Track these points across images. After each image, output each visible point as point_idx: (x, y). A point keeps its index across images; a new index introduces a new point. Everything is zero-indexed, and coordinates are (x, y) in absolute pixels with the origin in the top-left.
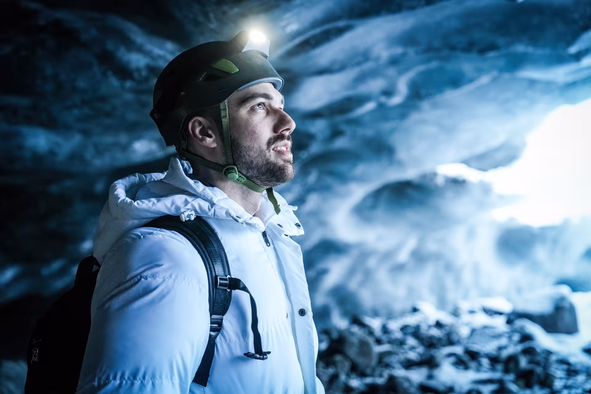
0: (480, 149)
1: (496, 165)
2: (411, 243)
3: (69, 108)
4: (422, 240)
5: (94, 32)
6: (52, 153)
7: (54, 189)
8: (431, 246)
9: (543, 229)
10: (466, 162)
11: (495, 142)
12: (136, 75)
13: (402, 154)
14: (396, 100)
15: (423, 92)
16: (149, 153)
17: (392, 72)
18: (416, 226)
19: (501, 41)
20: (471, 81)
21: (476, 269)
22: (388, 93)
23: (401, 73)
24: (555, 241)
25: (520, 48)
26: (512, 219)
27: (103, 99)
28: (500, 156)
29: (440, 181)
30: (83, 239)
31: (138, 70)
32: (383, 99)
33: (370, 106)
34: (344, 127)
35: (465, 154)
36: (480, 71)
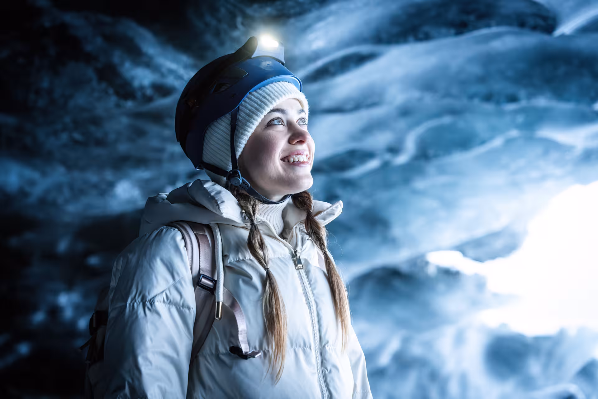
0: (480, 232)
1: (493, 256)
2: (394, 345)
3: (56, 133)
4: (406, 341)
5: (99, 41)
6: (23, 193)
7: (14, 242)
8: (416, 350)
9: (537, 339)
10: (461, 248)
11: (496, 226)
12: (139, 94)
13: (397, 231)
14: (402, 159)
15: (431, 152)
16: (130, 201)
17: (402, 124)
18: (401, 323)
19: (522, 93)
20: (483, 142)
21: (464, 381)
22: (394, 150)
23: (411, 127)
24: (550, 355)
25: (542, 102)
26: (504, 325)
27: (96, 121)
28: (498, 244)
29: (431, 270)
30: (34, 308)
31: (142, 88)
32: (388, 156)
33: (373, 164)
34: (339, 191)
35: (463, 236)
36: (495, 131)
